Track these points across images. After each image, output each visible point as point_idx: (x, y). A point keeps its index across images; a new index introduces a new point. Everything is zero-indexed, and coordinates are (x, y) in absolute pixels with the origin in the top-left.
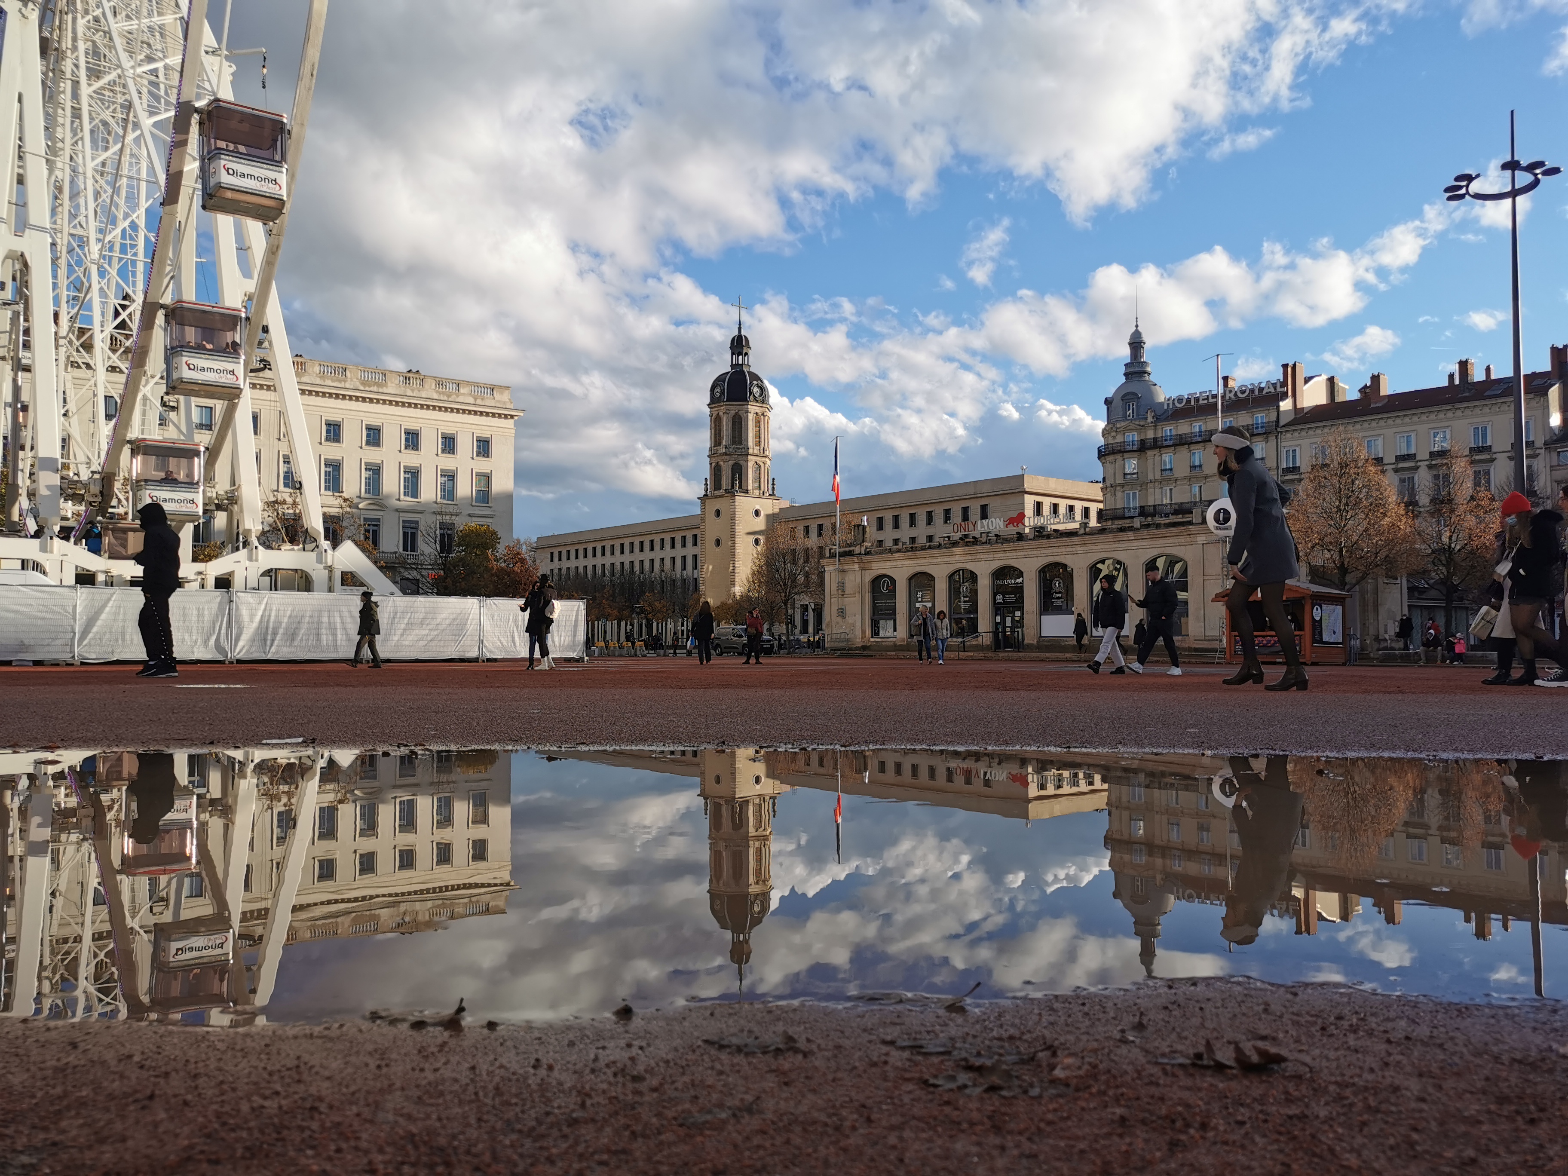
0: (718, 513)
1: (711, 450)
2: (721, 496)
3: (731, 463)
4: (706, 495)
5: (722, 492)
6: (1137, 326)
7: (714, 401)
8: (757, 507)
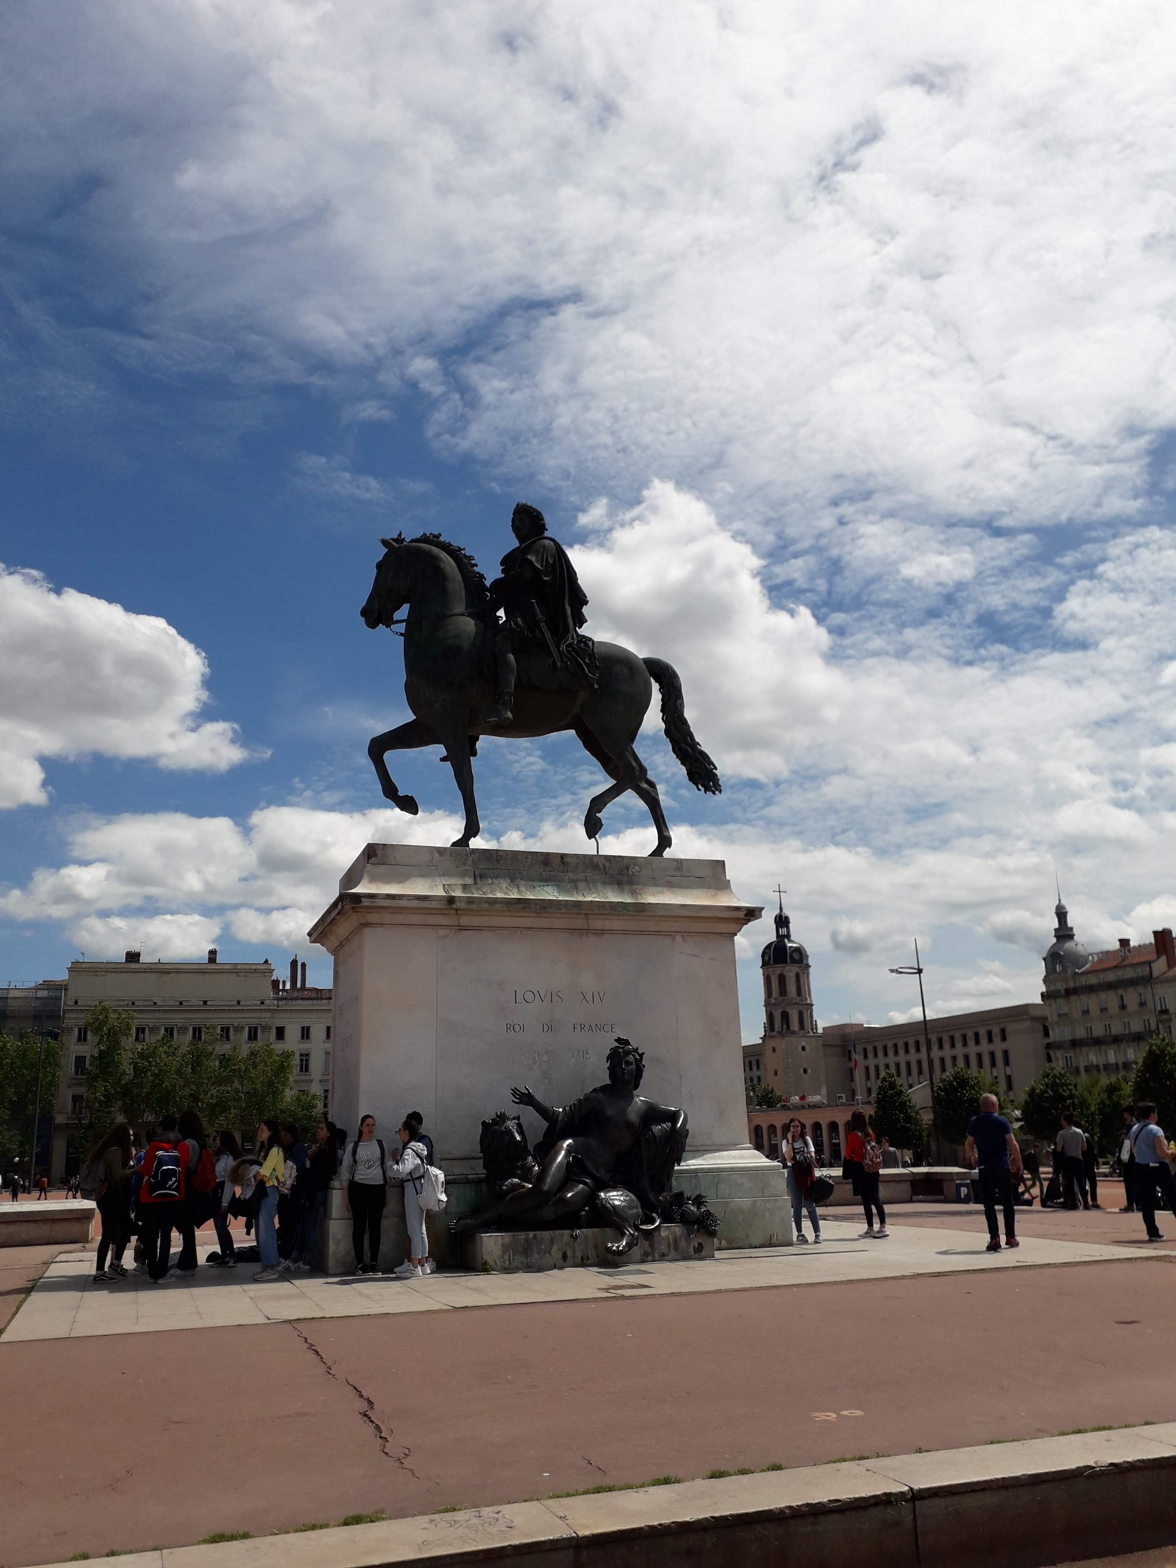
0: (774, 1050)
1: (765, 1001)
2: (774, 1037)
3: (780, 1011)
4: (764, 1036)
5: (775, 1033)
6: (1060, 900)
7: (765, 964)
8: (804, 1044)
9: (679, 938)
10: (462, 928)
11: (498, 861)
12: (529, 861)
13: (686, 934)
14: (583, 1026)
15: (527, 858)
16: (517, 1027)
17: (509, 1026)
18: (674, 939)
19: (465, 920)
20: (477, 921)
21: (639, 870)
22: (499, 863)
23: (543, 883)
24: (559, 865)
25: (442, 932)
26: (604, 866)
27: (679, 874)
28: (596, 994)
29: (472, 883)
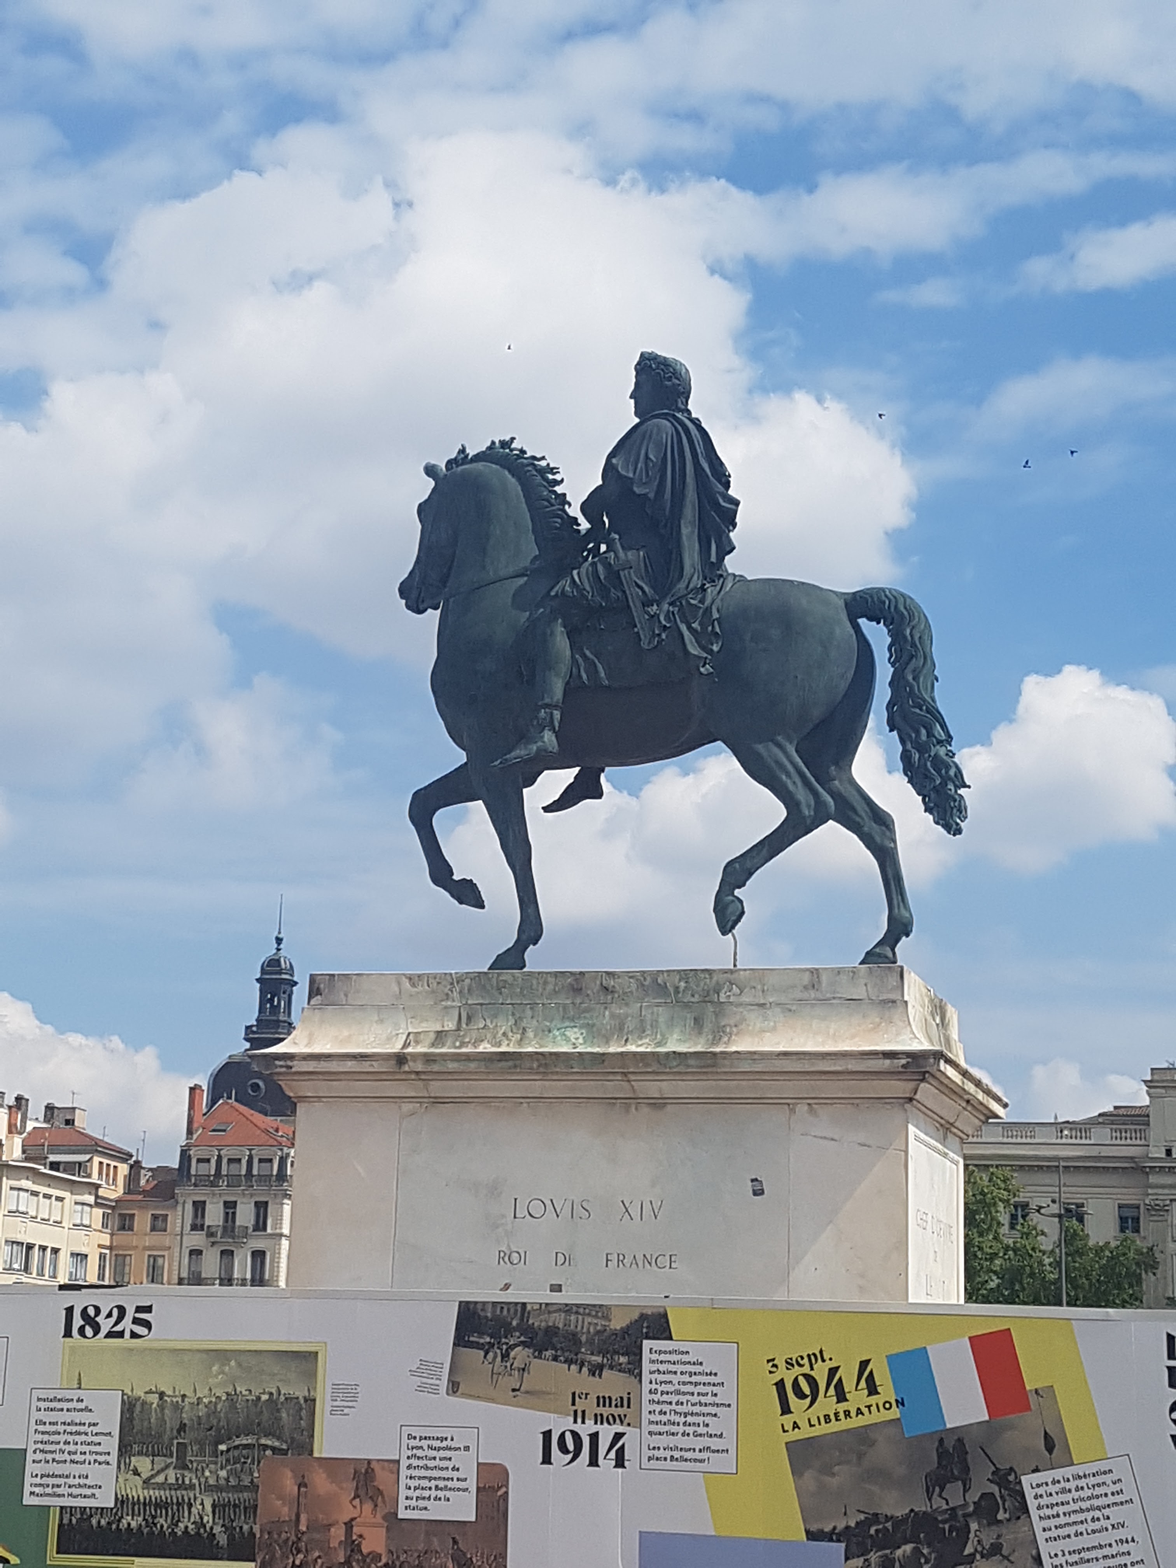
9: (802, 1108)
10: (437, 1101)
11: (499, 989)
12: (550, 987)
13: (814, 1103)
14: (621, 1257)
15: (546, 983)
16: (515, 1256)
17: (502, 1254)
18: (793, 1111)
19: (437, 1088)
20: (454, 1089)
21: (738, 991)
22: (501, 993)
23: (567, 1024)
24: (598, 992)
25: (407, 1107)
26: (677, 988)
27: (813, 994)
28: (647, 1207)
29: (454, 1028)
